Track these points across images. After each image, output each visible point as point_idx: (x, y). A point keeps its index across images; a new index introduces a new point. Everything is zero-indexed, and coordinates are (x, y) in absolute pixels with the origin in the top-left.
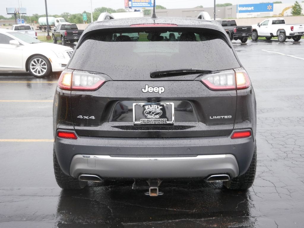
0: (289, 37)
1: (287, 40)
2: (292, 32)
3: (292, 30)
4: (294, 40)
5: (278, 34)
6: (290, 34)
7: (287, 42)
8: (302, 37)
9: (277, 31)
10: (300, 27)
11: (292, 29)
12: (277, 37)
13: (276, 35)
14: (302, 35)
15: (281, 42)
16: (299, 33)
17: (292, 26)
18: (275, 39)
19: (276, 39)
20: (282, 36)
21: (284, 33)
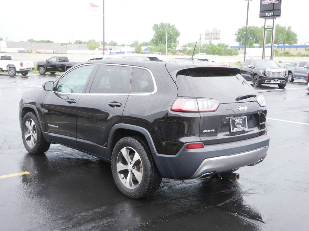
0: (19, 72)
1: (17, 74)
2: (22, 68)
3: (21, 66)
4: (22, 74)
5: (8, 69)
6: (20, 69)
7: (17, 76)
8: (29, 72)
9: (6, 66)
10: (28, 64)
11: (21, 64)
12: (7, 72)
13: (6, 70)
14: (29, 71)
15: (11, 76)
16: (28, 68)
17: (21, 62)
18: (4, 73)
19: (6, 73)
20: (12, 70)
21: (14, 68)
